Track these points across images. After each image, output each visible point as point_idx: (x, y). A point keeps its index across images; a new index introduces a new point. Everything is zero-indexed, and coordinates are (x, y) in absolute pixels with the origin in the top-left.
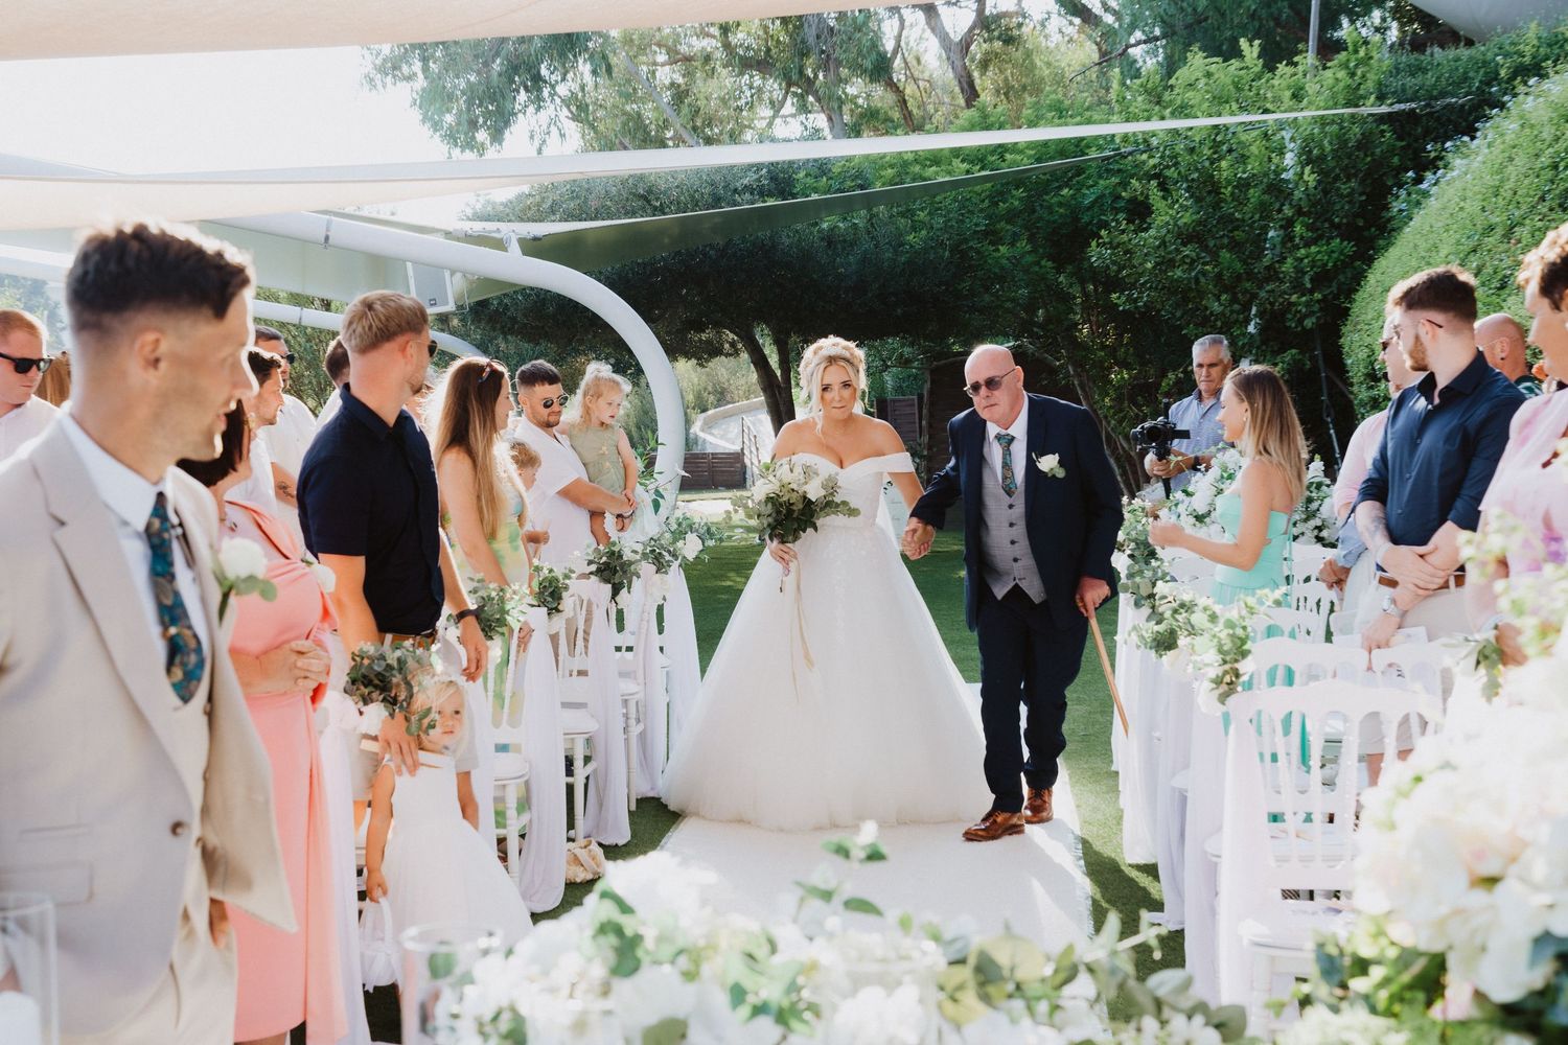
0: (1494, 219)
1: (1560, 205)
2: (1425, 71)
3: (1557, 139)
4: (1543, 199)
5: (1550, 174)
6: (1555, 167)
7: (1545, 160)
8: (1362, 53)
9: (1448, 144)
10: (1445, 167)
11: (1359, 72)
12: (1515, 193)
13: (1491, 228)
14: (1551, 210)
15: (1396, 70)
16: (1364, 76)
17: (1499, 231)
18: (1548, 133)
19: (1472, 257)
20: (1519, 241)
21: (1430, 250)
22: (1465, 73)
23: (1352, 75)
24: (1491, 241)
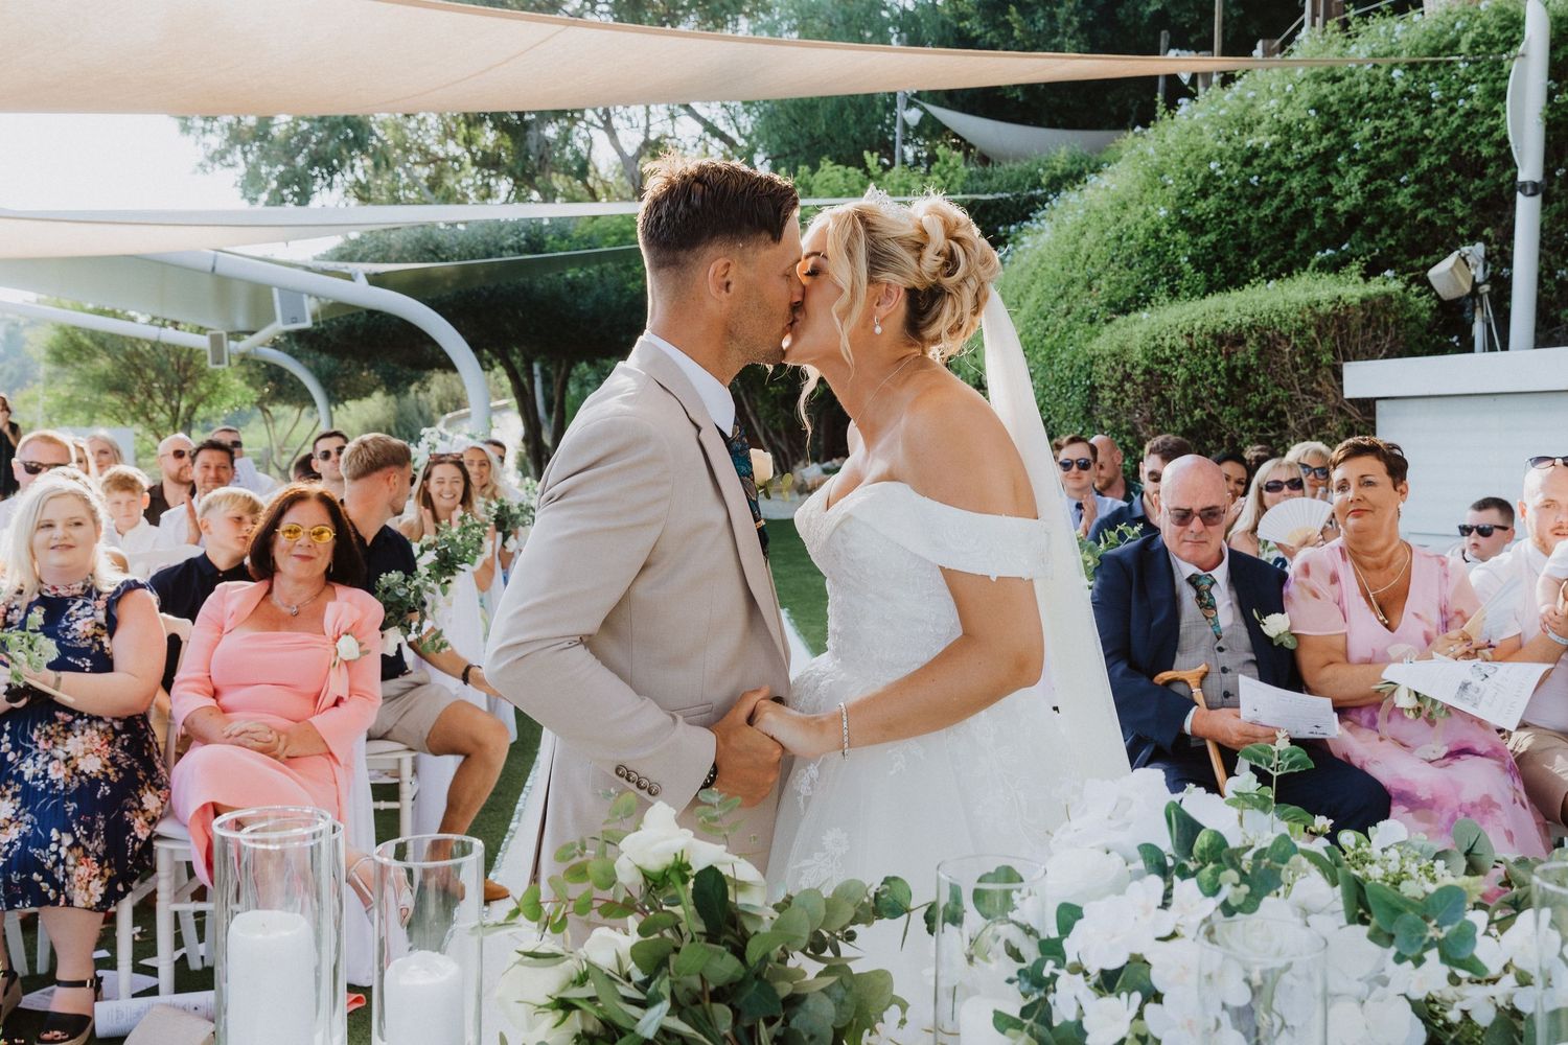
0: (1075, 274)
1: (1127, 265)
2: (990, 178)
3: (1118, 220)
4: (1113, 261)
5: (1114, 244)
6: (1119, 239)
7: (1111, 234)
8: (951, 164)
9: (1013, 228)
10: (1013, 242)
11: (950, 175)
12: (1089, 256)
13: (1073, 281)
14: (1120, 268)
15: (971, 177)
16: (952, 181)
17: (1081, 283)
18: (1109, 217)
19: (1061, 301)
20: (1099, 289)
21: (1018, 298)
22: (1019, 180)
23: (944, 178)
24: (1075, 290)
